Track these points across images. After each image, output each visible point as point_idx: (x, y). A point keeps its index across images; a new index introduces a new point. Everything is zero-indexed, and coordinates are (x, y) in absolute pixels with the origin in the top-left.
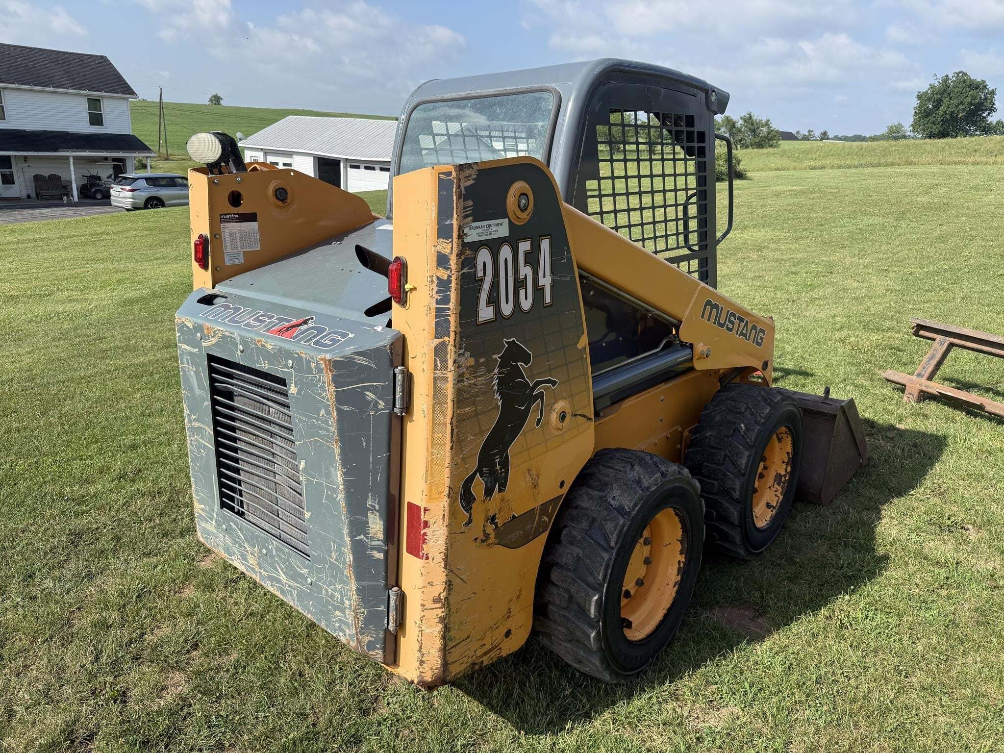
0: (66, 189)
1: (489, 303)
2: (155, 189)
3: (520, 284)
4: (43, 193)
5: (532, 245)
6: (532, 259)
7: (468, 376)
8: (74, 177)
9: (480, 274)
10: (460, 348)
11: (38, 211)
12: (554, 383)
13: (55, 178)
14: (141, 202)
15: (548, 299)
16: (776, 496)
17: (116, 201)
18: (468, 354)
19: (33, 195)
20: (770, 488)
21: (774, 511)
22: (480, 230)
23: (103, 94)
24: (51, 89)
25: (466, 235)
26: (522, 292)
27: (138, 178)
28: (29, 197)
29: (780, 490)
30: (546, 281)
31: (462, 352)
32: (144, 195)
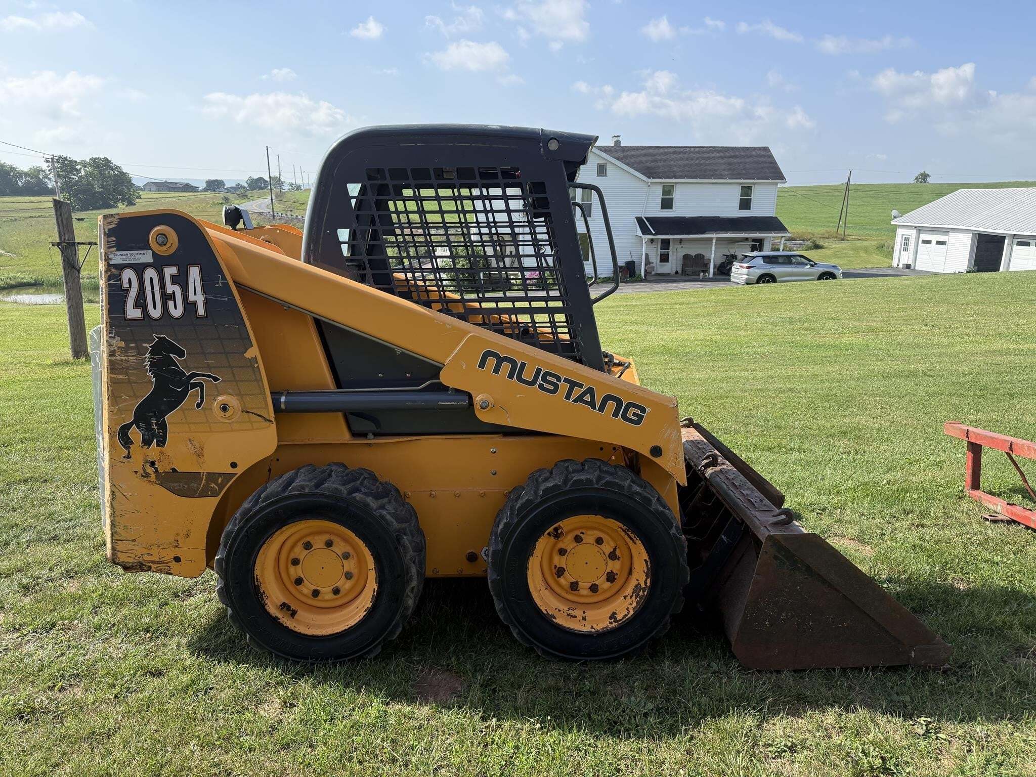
0: (705, 267)
1: (136, 306)
2: (770, 266)
3: (167, 297)
4: (688, 270)
5: (179, 270)
6: (181, 280)
7: (119, 353)
8: (714, 256)
9: (126, 285)
10: (111, 333)
11: (675, 285)
12: (216, 379)
13: (700, 257)
14: (755, 278)
15: (201, 311)
16: (627, 609)
17: (734, 277)
18: (118, 338)
19: (680, 272)
20: (625, 597)
21: (614, 624)
22: (124, 257)
23: (756, 181)
24: (713, 180)
25: (110, 259)
26: (171, 304)
27: (757, 257)
28: (677, 273)
29: (634, 604)
30: (198, 298)
31: (113, 336)
32: (758, 272)
